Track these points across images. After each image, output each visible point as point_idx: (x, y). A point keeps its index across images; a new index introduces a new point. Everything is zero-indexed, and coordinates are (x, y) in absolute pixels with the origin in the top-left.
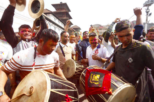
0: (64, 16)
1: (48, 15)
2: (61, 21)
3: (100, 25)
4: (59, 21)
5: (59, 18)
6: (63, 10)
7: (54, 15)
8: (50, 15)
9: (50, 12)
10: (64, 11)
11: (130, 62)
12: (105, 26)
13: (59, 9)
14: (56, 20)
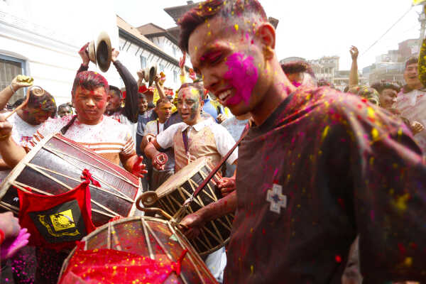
1: (155, 39)
7: (170, 39)
8: (162, 38)
9: (161, 31)
11: (275, 207)
12: (316, 61)
14: (177, 52)
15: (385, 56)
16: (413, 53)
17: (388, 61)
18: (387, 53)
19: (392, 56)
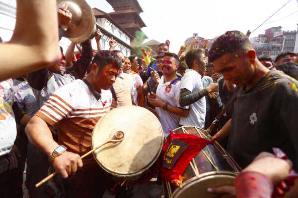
0: (130, 21)
1: (99, 19)
2: (124, 32)
3: (201, 38)
4: (121, 32)
5: (120, 26)
6: (128, 9)
7: (110, 20)
8: (104, 19)
9: (102, 14)
10: (130, 11)
12: (211, 40)
13: (121, 7)
14: (114, 30)
15: (256, 39)
16: (274, 37)
17: (258, 42)
18: (258, 36)
19: (261, 39)
